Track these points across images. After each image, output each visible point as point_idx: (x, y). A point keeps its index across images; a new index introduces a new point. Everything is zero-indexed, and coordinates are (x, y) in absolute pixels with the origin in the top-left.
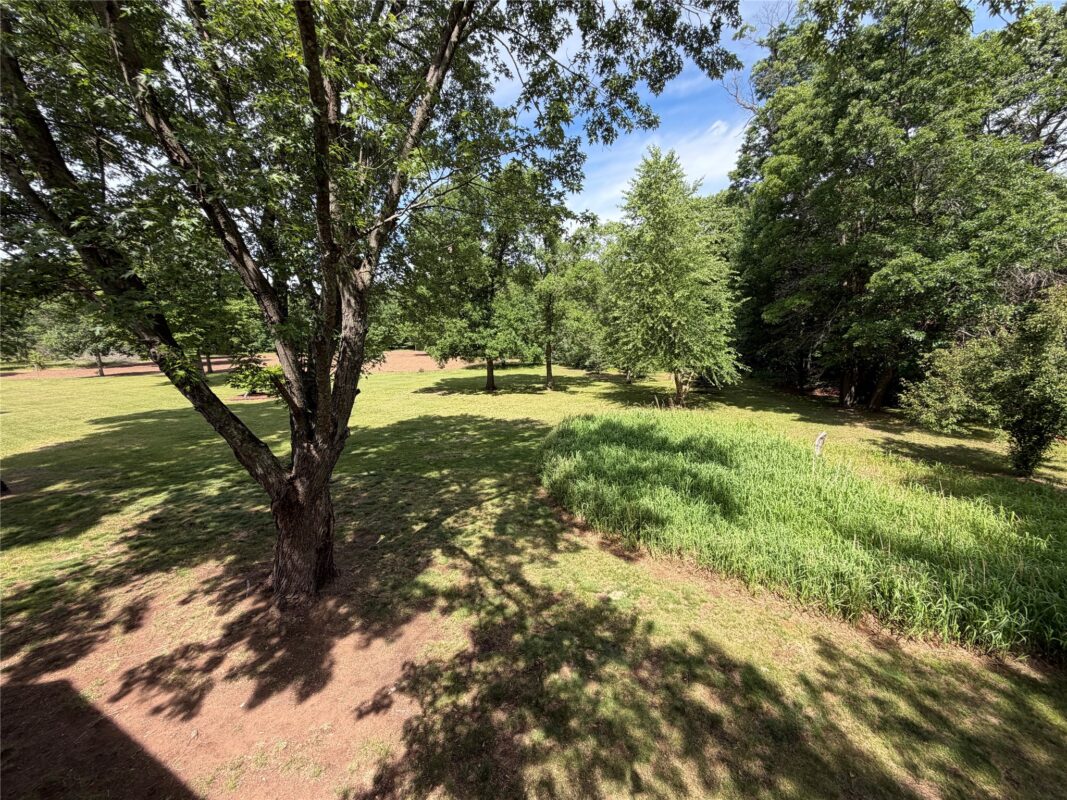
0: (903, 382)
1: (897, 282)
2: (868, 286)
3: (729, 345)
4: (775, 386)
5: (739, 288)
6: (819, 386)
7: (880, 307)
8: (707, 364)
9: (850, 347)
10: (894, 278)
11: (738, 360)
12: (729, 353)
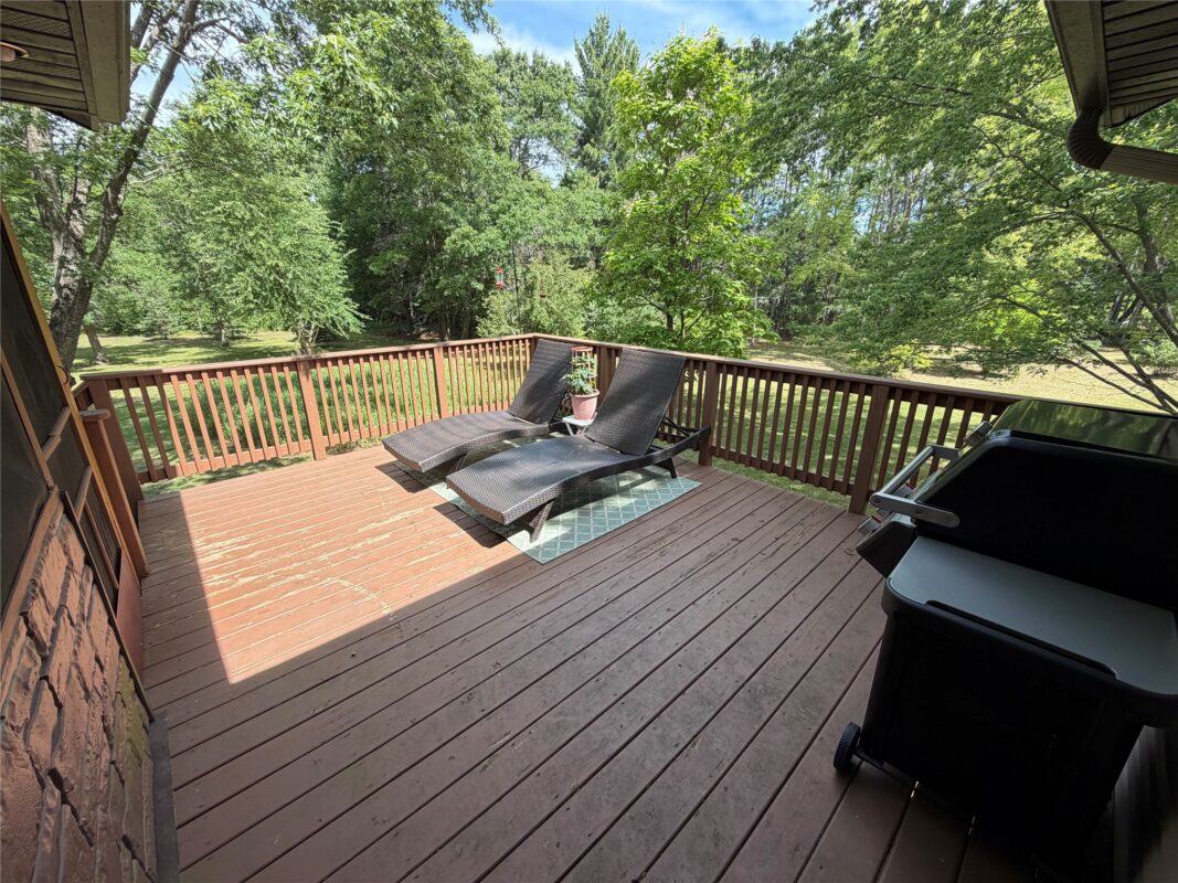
0: (477, 318)
1: (462, 246)
2: (445, 247)
3: (346, 295)
4: (388, 335)
5: (341, 238)
6: (423, 332)
7: (454, 266)
8: (330, 315)
9: (442, 296)
10: (460, 243)
11: (359, 310)
12: (346, 303)
